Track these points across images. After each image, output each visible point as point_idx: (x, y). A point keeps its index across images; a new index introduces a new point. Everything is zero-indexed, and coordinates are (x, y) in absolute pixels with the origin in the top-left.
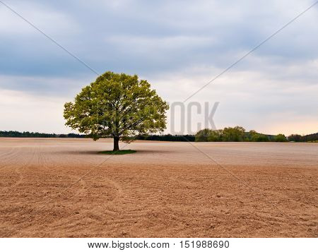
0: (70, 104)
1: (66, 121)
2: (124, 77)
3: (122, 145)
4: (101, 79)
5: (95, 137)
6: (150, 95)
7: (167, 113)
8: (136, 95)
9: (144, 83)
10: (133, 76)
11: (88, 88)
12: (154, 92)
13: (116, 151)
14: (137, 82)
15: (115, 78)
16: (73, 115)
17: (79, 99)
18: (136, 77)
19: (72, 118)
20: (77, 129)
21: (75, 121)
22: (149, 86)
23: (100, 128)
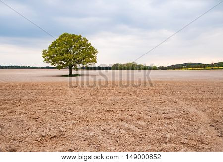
0: (46, 50)
1: (44, 59)
2: (74, 36)
3: (74, 72)
4: (61, 37)
5: (59, 68)
6: (88, 45)
7: (97, 55)
8: (81, 46)
9: (85, 39)
10: (79, 35)
11: (55, 41)
12: (90, 44)
13: (71, 75)
14: (81, 38)
15: (70, 36)
16: (47, 56)
17: (50, 48)
18: (80, 36)
19: (47, 58)
20: (50, 64)
21: (48, 59)
22: (87, 40)
23: (62, 63)
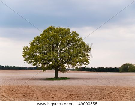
0: (27, 47)
1: (24, 59)
2: (61, 30)
3: (60, 74)
4: (46, 31)
5: (44, 69)
6: (79, 41)
8: (70, 41)
9: (75, 33)
10: (67, 29)
11: (38, 37)
12: (81, 39)
13: (57, 78)
14: (69, 33)
15: (56, 30)
16: (28, 54)
17: (32, 44)
18: (69, 29)
19: (28, 57)
20: (32, 64)
21: (30, 58)
22: (78, 35)
23: (47, 63)
